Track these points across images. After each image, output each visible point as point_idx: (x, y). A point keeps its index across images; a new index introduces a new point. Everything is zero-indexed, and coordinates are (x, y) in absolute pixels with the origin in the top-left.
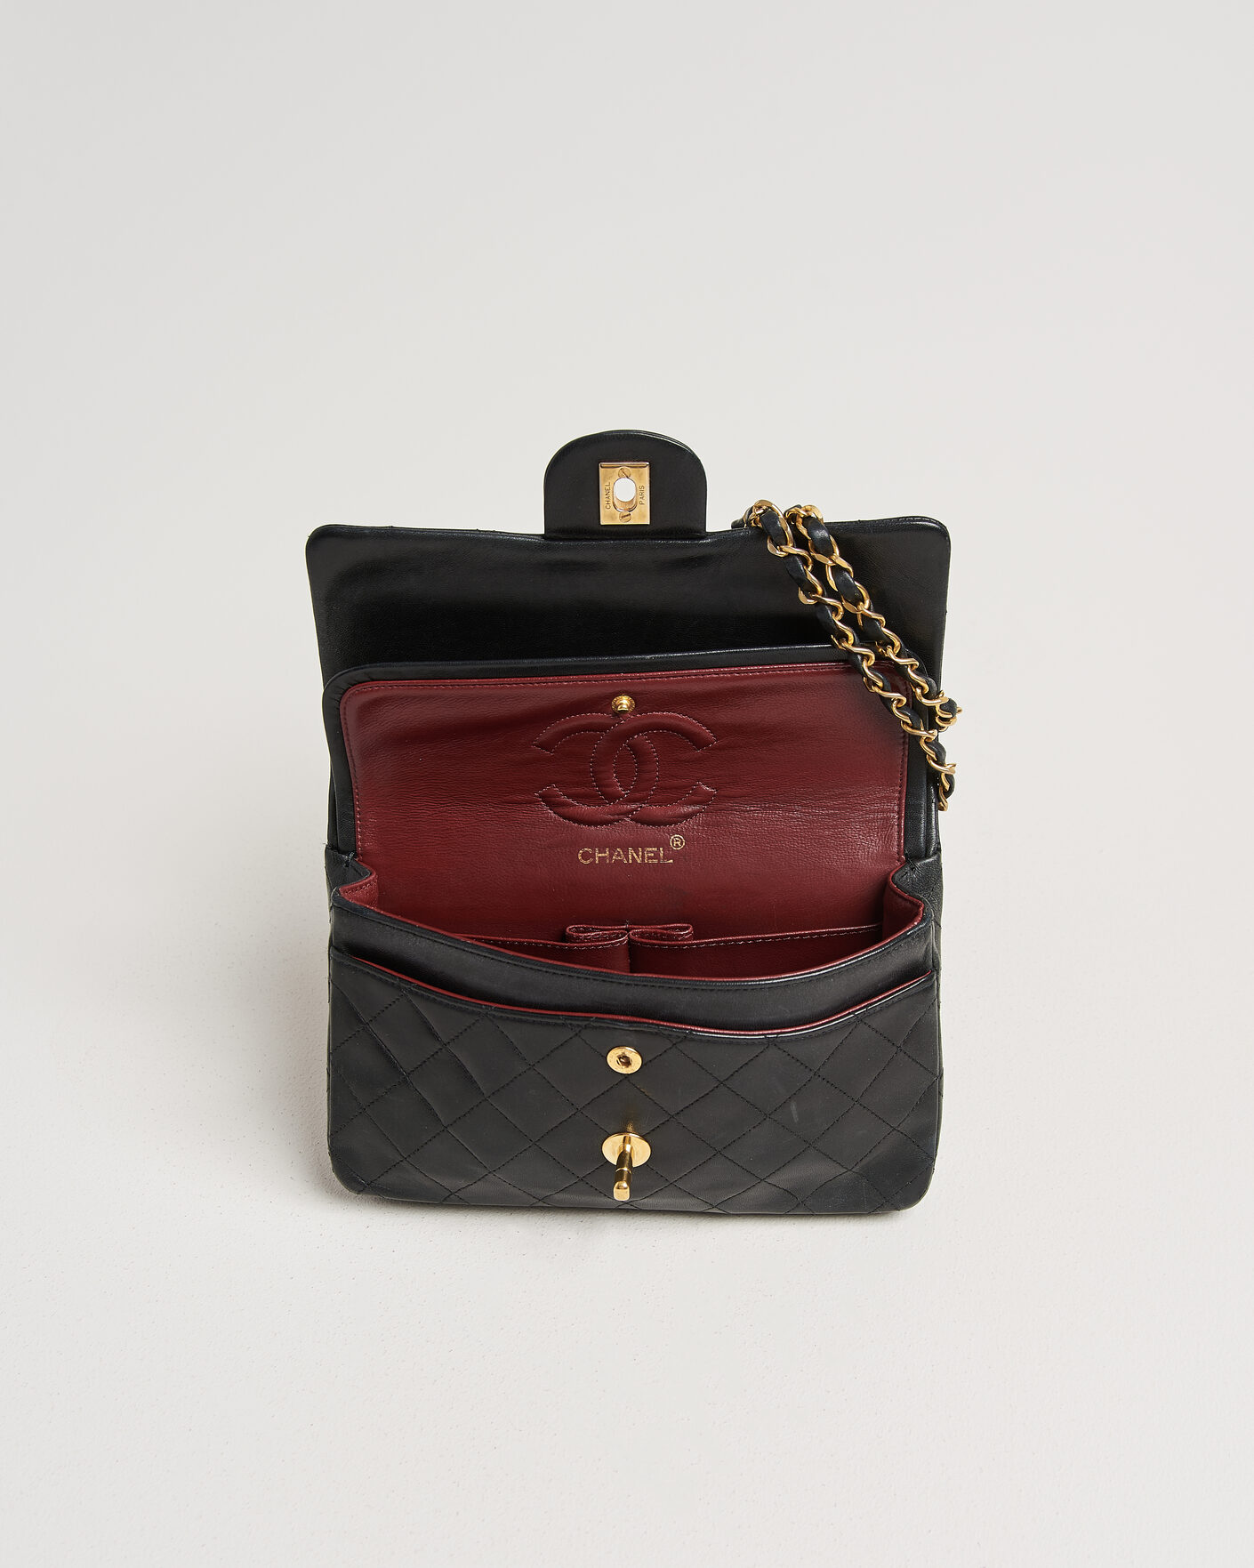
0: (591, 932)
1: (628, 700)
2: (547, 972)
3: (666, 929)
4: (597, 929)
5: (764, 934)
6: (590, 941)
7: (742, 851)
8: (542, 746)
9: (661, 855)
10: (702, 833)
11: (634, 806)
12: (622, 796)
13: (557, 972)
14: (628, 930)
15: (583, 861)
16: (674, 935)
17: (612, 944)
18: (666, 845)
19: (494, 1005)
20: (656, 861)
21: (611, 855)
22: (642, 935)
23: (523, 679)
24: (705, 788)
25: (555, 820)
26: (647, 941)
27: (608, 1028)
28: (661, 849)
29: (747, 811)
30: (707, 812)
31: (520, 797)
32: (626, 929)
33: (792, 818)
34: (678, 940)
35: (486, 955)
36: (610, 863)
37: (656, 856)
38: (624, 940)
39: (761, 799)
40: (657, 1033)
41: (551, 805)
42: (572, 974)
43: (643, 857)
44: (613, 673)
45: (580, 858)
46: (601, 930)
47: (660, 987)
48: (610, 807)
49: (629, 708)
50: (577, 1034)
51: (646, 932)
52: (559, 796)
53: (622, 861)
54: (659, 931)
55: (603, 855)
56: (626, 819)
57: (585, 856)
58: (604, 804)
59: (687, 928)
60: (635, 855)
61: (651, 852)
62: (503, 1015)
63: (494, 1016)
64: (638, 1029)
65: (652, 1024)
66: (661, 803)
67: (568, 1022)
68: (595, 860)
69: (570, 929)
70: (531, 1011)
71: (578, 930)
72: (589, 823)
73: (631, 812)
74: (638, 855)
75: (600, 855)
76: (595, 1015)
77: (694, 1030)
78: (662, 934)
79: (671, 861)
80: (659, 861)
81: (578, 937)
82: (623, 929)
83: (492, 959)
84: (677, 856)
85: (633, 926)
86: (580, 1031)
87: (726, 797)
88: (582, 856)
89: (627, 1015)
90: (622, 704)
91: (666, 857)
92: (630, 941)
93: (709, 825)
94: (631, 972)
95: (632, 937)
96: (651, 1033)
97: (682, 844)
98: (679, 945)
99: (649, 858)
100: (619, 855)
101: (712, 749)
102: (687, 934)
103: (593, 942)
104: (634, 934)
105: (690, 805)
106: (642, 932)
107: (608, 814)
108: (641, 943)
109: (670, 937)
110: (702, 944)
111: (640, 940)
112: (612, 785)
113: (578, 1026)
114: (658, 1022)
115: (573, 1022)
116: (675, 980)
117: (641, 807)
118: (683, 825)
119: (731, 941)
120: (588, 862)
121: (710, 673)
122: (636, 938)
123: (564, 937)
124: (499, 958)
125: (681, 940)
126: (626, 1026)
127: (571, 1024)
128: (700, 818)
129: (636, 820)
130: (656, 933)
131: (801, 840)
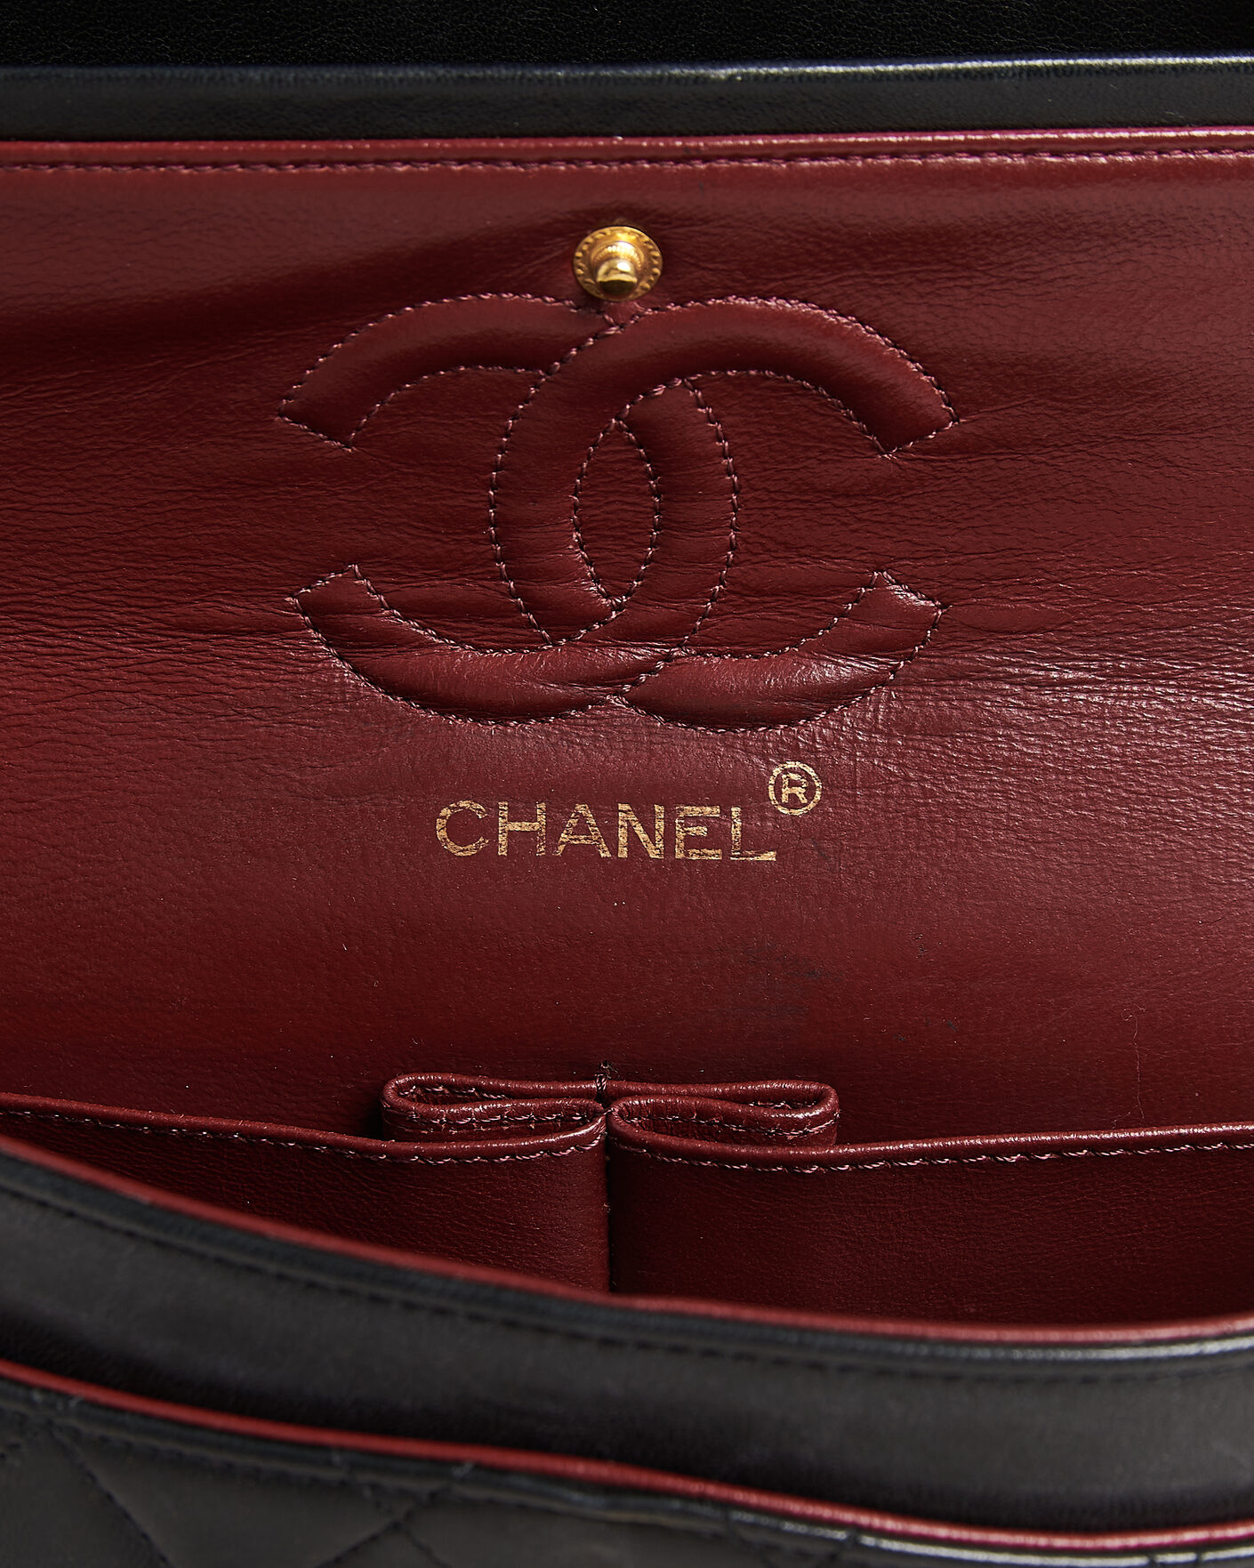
0: (473, 1100)
1: (638, 244)
2: (281, 1277)
3: (743, 1099)
4: (496, 1091)
5: (1098, 1130)
6: (469, 1133)
7: (1026, 827)
8: (318, 417)
9: (736, 832)
10: (883, 758)
11: (642, 654)
12: (601, 616)
13: (322, 1279)
14: (606, 1098)
15: (451, 846)
16: (769, 1123)
17: (548, 1148)
18: (750, 794)
19: (80, 1391)
20: (714, 855)
21: (554, 830)
22: (655, 1119)
23: (241, 146)
24: (901, 593)
25: (357, 697)
26: (674, 1141)
27: (522, 1508)
28: (735, 811)
29: (1051, 684)
30: (903, 683)
31: (232, 610)
32: (601, 1096)
33: (1211, 713)
34: (783, 1142)
35: (47, 1196)
36: (548, 857)
37: (717, 836)
38: (591, 1136)
39: (1106, 642)
40: (716, 1537)
41: (346, 640)
42: (383, 1292)
43: (669, 837)
44: (582, 135)
45: (441, 834)
46: (511, 1095)
47: (739, 1357)
48: (557, 653)
49: (640, 274)
50: (395, 1527)
51: (673, 1110)
52: (373, 609)
53: (593, 849)
54: (718, 1105)
55: (525, 826)
56: (614, 700)
57: (462, 828)
58: (534, 643)
59: (818, 1099)
60: (639, 829)
61: (698, 821)
62: (112, 1434)
63: (76, 1434)
64: (643, 1518)
65: (702, 1499)
66: (738, 645)
67: (364, 1478)
68: (495, 844)
69: (398, 1089)
70: (219, 1421)
71: (426, 1095)
72: (480, 711)
73: (629, 673)
74: (650, 831)
75: (515, 826)
76: (471, 1454)
77: (870, 1531)
78: (729, 1118)
79: (770, 856)
80: (727, 854)
81: (426, 1119)
82: (588, 1094)
83: (71, 1214)
84: (788, 837)
85: (625, 1086)
86: (409, 1515)
87: (978, 629)
88: (451, 826)
89: (600, 1457)
90: (610, 257)
91: (753, 841)
92: (613, 1139)
93: (910, 730)
94: (614, 1288)
95: (620, 1124)
96: (694, 1536)
97: (810, 793)
98: (789, 1163)
99: (691, 842)
100: (582, 828)
101: (940, 449)
102: (817, 1121)
103: (479, 1137)
104: (628, 1114)
105: (846, 654)
106: (655, 1106)
107: (548, 677)
108: (654, 1147)
109: (756, 1131)
110: (874, 1157)
111: (649, 1136)
112: (566, 573)
113: (403, 1494)
114: (724, 1492)
115: (389, 1482)
116: (803, 1330)
117: (667, 658)
118: (818, 728)
119: (976, 1150)
120: (470, 850)
121: (948, 149)
122: (633, 1128)
123: (379, 1120)
124: (98, 1215)
125: (798, 1142)
126: (593, 1505)
127: (374, 1487)
128: (881, 706)
129: (648, 704)
130: (704, 1113)
131: (1241, 794)
